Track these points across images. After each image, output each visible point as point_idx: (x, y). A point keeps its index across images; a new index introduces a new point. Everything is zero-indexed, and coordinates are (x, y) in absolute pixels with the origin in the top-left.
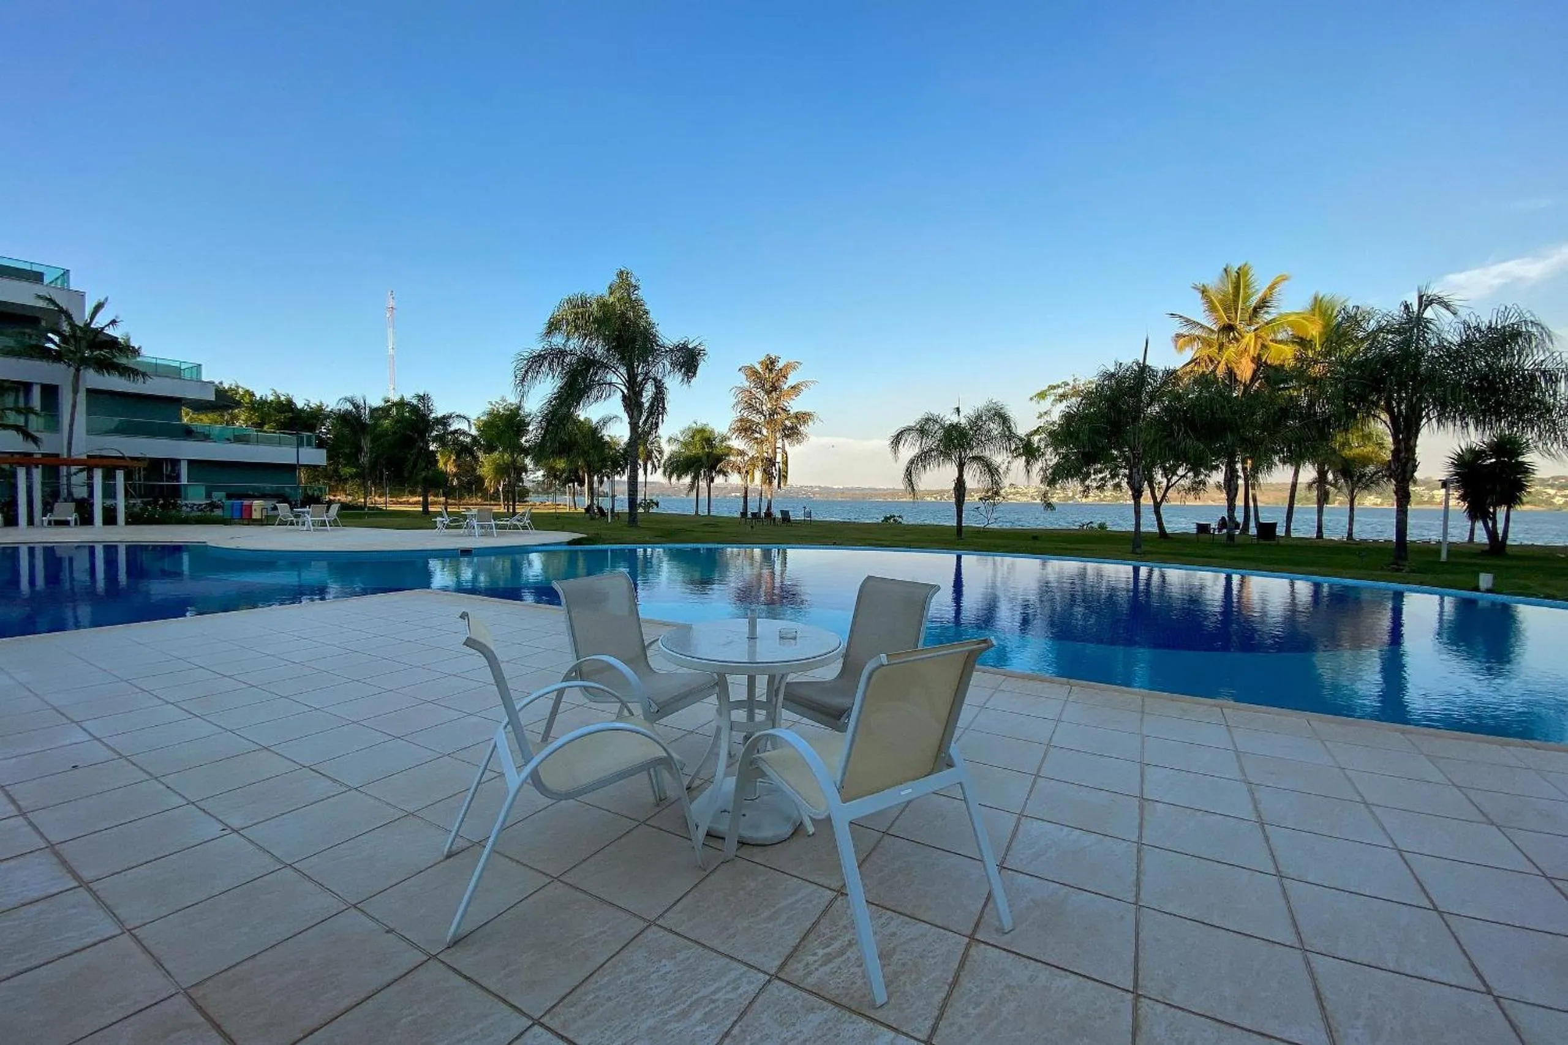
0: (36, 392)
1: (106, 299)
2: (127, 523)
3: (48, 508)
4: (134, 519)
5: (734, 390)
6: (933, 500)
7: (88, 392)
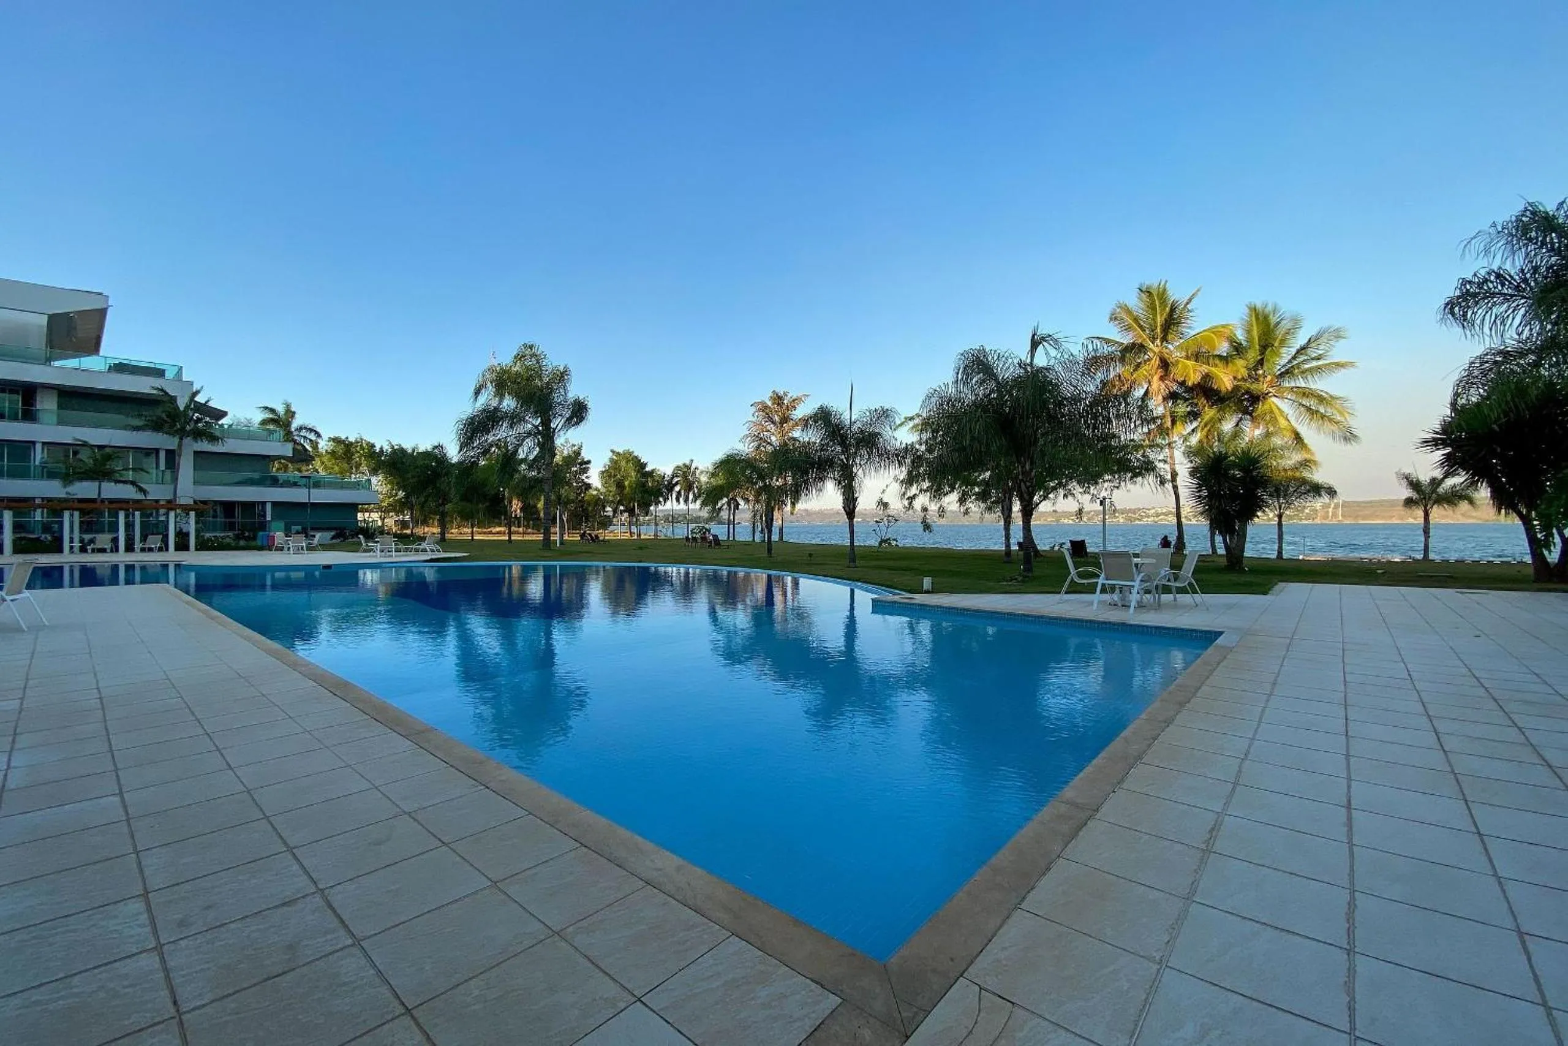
0: (162, 455)
1: (202, 387)
2: (197, 549)
3: (144, 538)
4: (204, 545)
5: (748, 425)
6: (1071, 522)
7: (197, 454)
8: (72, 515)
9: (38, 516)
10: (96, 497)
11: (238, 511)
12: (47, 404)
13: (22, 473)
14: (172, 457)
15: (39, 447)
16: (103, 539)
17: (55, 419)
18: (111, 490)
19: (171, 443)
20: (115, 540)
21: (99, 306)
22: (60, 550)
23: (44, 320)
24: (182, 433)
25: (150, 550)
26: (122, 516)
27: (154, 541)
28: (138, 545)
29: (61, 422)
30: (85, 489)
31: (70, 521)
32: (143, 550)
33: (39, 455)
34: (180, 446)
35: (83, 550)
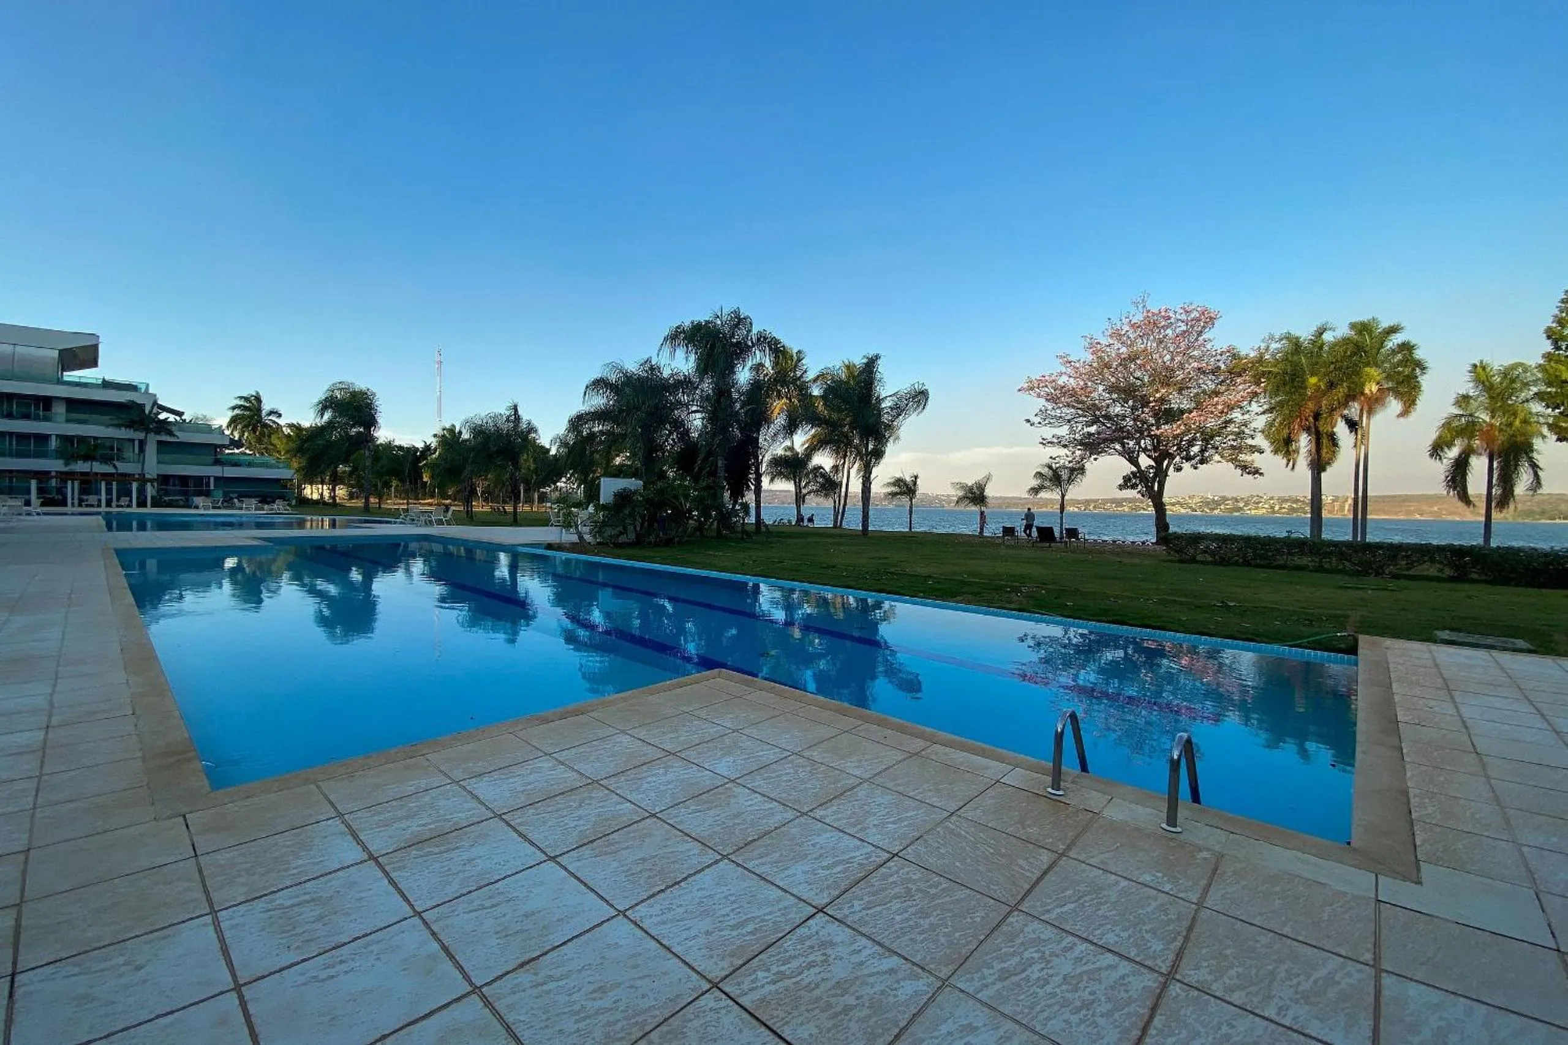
2: (152, 507)
3: (118, 500)
7: (159, 443)
8: (73, 483)
9: (53, 482)
10: (89, 470)
11: (191, 483)
12: (60, 409)
13: (44, 455)
14: (142, 444)
15: (54, 438)
16: (92, 499)
17: (63, 418)
18: (99, 468)
19: (141, 435)
20: (100, 501)
21: (93, 343)
22: (66, 505)
23: (56, 354)
24: (148, 431)
25: (122, 506)
26: (103, 484)
27: (124, 501)
28: (114, 504)
29: (68, 421)
30: (81, 466)
31: (72, 489)
32: (118, 506)
33: (54, 443)
34: (146, 437)
35: (80, 505)
